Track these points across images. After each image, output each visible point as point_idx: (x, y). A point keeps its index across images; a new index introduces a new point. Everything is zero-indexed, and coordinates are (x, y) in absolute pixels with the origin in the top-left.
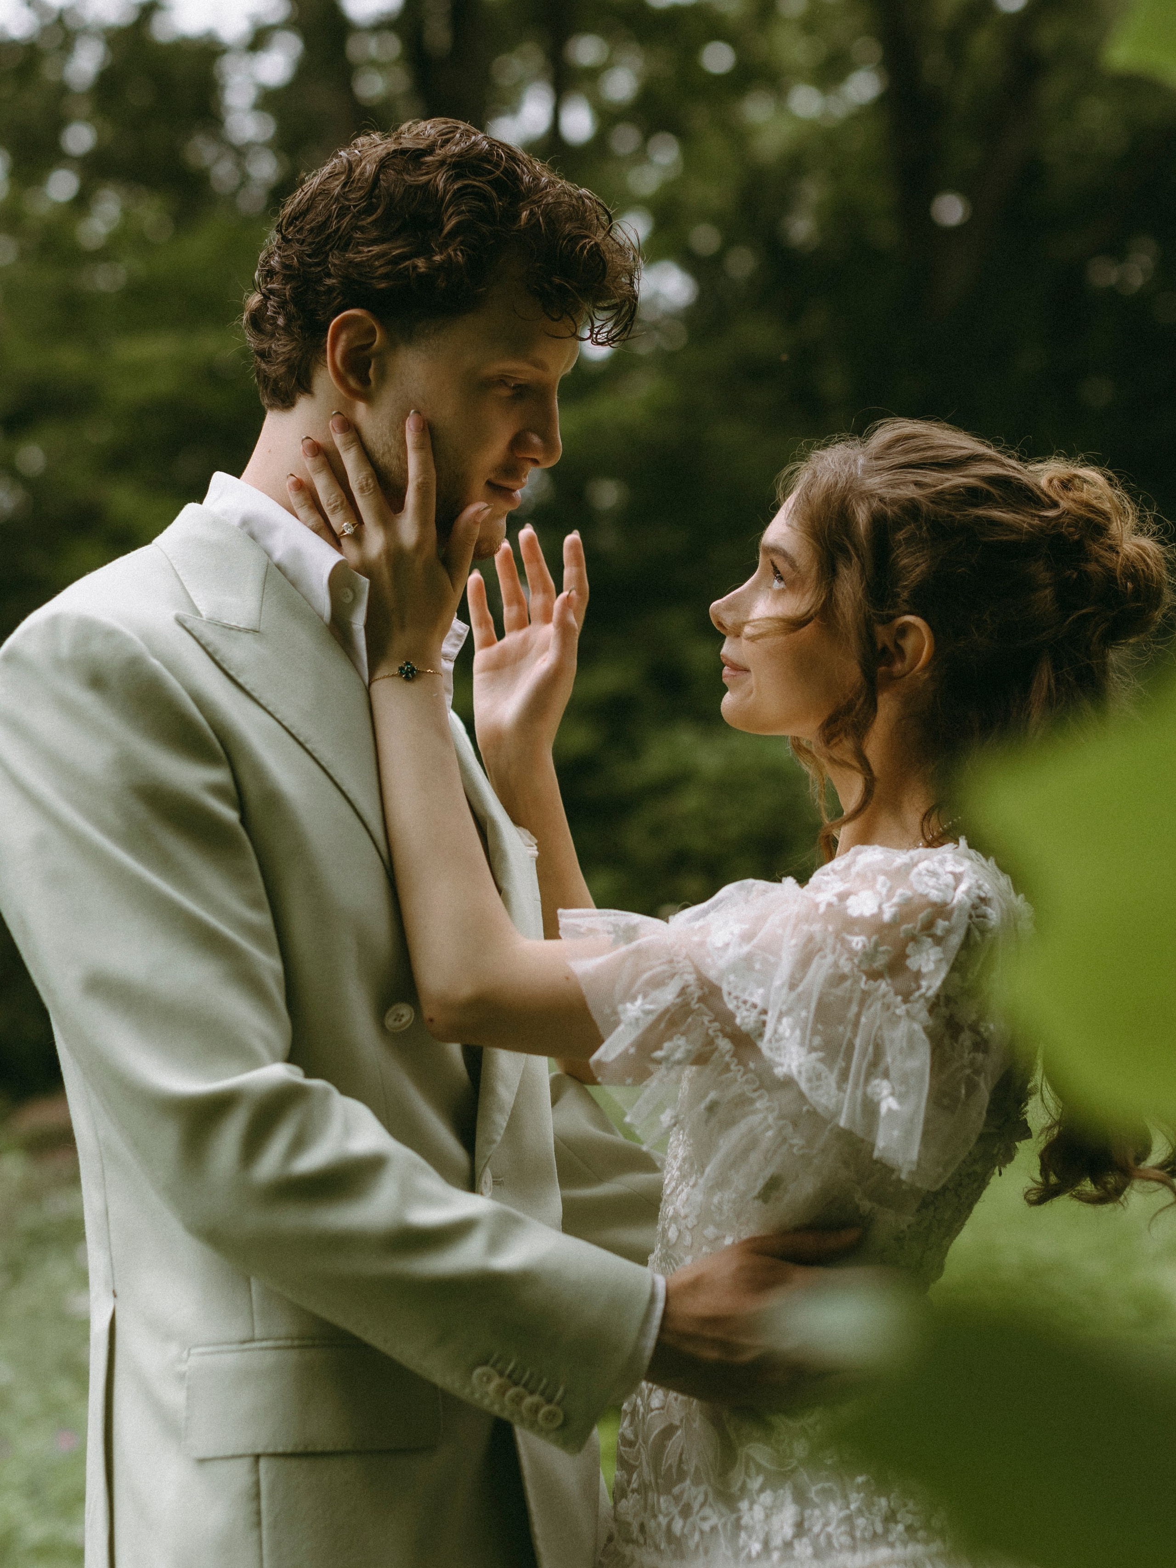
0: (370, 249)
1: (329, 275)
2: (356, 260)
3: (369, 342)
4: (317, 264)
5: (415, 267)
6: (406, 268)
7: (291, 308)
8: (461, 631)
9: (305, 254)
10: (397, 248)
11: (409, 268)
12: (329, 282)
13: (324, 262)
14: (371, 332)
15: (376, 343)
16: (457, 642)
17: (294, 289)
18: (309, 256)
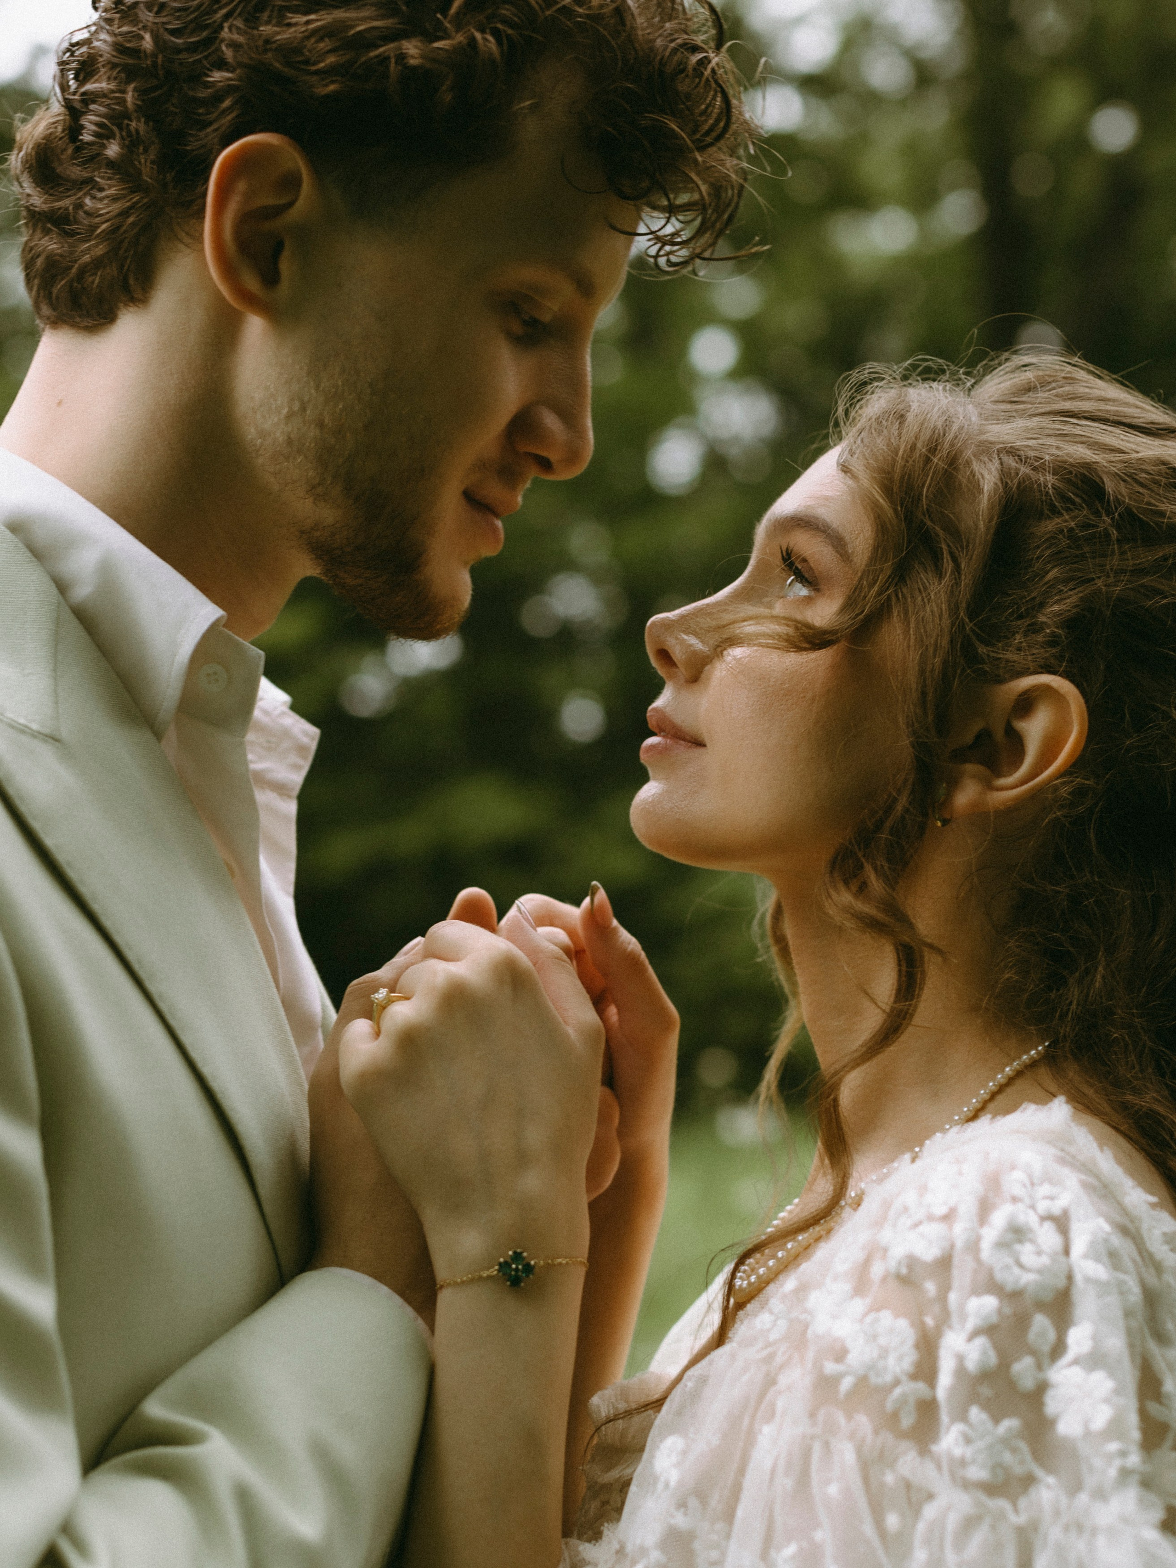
0: (313, 17)
1: (221, 64)
2: (279, 37)
3: (283, 201)
4: (193, 48)
5: (401, 57)
6: (384, 60)
7: (137, 125)
8: (305, 740)
9: (167, 29)
10: (364, 19)
11: (388, 58)
12: (217, 76)
13: (212, 40)
14: (291, 183)
15: (300, 203)
16: (301, 762)
17: (141, 92)
18: (174, 32)
